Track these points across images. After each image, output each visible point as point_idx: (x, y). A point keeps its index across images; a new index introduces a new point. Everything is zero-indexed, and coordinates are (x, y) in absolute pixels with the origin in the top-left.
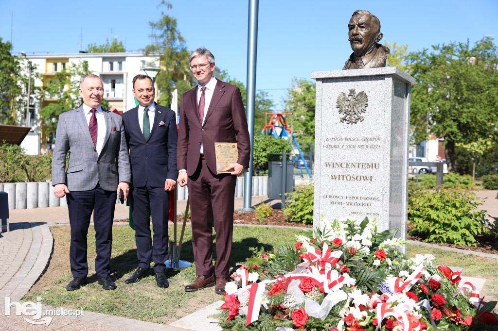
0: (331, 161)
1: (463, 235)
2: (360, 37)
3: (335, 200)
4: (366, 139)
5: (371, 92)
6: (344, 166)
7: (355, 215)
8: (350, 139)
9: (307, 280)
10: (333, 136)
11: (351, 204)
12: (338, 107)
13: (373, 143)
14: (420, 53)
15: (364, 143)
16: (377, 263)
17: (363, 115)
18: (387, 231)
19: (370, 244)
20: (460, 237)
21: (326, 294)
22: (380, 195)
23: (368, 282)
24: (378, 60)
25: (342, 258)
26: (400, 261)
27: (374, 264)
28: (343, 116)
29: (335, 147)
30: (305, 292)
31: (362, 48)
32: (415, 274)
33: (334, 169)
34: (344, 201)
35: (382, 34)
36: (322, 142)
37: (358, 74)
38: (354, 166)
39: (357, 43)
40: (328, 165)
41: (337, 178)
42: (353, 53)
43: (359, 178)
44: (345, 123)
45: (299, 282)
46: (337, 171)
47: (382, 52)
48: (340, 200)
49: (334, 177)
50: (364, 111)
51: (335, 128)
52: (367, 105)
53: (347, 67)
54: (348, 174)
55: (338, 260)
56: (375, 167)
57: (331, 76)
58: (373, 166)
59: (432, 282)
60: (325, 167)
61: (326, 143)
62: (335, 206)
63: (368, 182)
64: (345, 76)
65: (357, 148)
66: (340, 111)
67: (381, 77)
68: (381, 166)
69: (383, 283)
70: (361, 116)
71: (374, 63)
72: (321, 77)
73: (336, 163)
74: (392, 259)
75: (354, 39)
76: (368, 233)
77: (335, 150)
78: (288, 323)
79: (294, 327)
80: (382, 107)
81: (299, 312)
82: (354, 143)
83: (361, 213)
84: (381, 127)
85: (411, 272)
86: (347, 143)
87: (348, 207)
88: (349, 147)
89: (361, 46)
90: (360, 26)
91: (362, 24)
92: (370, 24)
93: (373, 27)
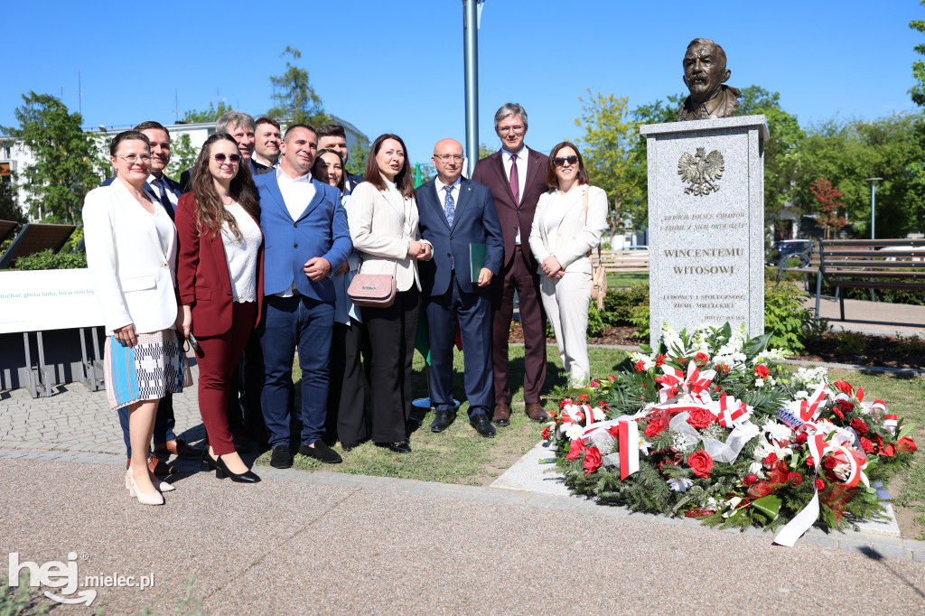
0: (672, 248)
1: (790, 340)
2: (704, 75)
3: (680, 301)
4: (723, 216)
5: (728, 150)
6: (692, 253)
7: (711, 321)
8: (699, 217)
9: (698, 411)
10: (675, 214)
11: (704, 306)
12: (680, 173)
13: (733, 220)
14: (652, 107)
15: (721, 221)
16: (760, 383)
17: (717, 182)
18: (756, 338)
19: (744, 357)
20: (786, 344)
21: (730, 430)
22: (745, 291)
24: (727, 106)
25: (714, 381)
26: (789, 379)
27: (756, 385)
28: (689, 186)
29: (680, 228)
30: (698, 429)
31: (706, 91)
32: (816, 395)
33: (677, 259)
34: (693, 302)
35: (729, 71)
37: (710, 127)
38: (707, 254)
39: (700, 83)
40: (668, 253)
41: (683, 272)
42: (689, 97)
43: (714, 270)
44: (692, 194)
45: (686, 415)
46: (682, 262)
47: (731, 96)
48: (687, 302)
49: (678, 270)
50: (718, 177)
51: (677, 202)
52: (723, 169)
54: (699, 264)
55: (709, 383)
56: (738, 254)
57: (670, 130)
58: (735, 252)
59: (841, 403)
60: (664, 257)
61: (665, 224)
62: (681, 310)
63: (728, 275)
64: (691, 129)
65: (710, 228)
66: (684, 179)
67: (743, 129)
69: (781, 408)
70: (714, 184)
71: (722, 111)
72: (656, 132)
73: (681, 251)
74: (774, 378)
75: (695, 79)
76: (736, 342)
77: (678, 233)
78: (685, 472)
79: (693, 477)
80: (745, 171)
81: (700, 456)
82: (706, 222)
83: (719, 318)
84: (745, 198)
85: (810, 392)
86: (695, 222)
87: (700, 310)
88: (699, 228)
89: (705, 87)
90: (703, 60)
91: (707, 57)
92: (717, 56)
93: (720, 61)
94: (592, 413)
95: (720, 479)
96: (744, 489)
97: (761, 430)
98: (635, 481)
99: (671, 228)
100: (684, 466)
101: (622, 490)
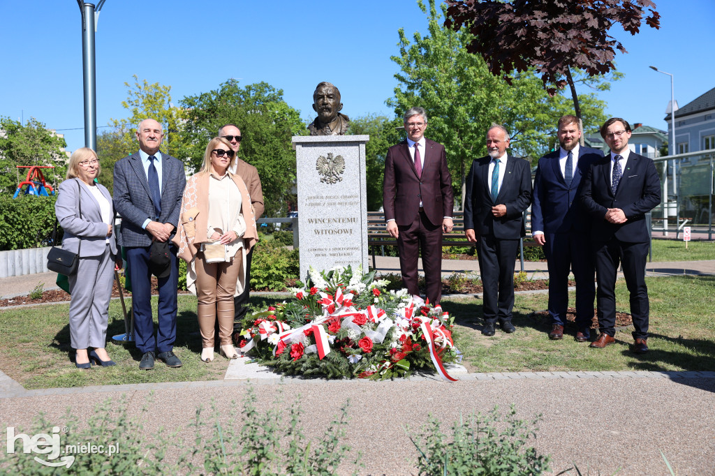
0: (313, 217)
2: (329, 106)
3: (318, 252)
4: (345, 197)
5: (347, 156)
6: (326, 221)
7: (339, 264)
8: (330, 197)
9: (358, 315)
10: (315, 195)
11: (334, 255)
12: (318, 169)
13: (351, 200)
15: (343, 200)
17: (341, 175)
18: (366, 275)
21: (378, 324)
22: (359, 244)
24: (341, 128)
27: (375, 302)
28: (323, 177)
29: (319, 204)
30: (360, 325)
31: (331, 116)
33: (317, 224)
34: (328, 253)
35: (342, 104)
36: (305, 200)
37: (337, 140)
38: (336, 221)
40: (311, 221)
41: (321, 233)
42: (318, 118)
43: (340, 232)
44: (325, 183)
45: (352, 318)
46: (320, 226)
47: (344, 120)
48: (323, 252)
49: (317, 232)
50: (342, 172)
52: (344, 168)
54: (330, 228)
57: (312, 141)
58: (353, 220)
60: (308, 223)
61: (308, 202)
62: (320, 258)
63: (348, 234)
65: (337, 205)
66: (320, 173)
67: (357, 143)
68: (359, 220)
69: (393, 313)
70: (339, 177)
71: (339, 130)
72: (300, 141)
73: (319, 220)
75: (324, 108)
76: (357, 277)
77: (317, 208)
78: (357, 351)
79: (362, 353)
80: (358, 169)
81: (365, 340)
82: (334, 201)
83: (343, 262)
84: (358, 186)
86: (328, 201)
87: (332, 258)
88: (330, 204)
89: (330, 114)
90: (328, 96)
91: (331, 95)
92: (336, 95)
93: (337, 98)
94: (282, 326)
95: (377, 353)
96: (390, 357)
97: (394, 322)
98: (329, 359)
99: (312, 205)
100: (355, 347)
101: (320, 366)
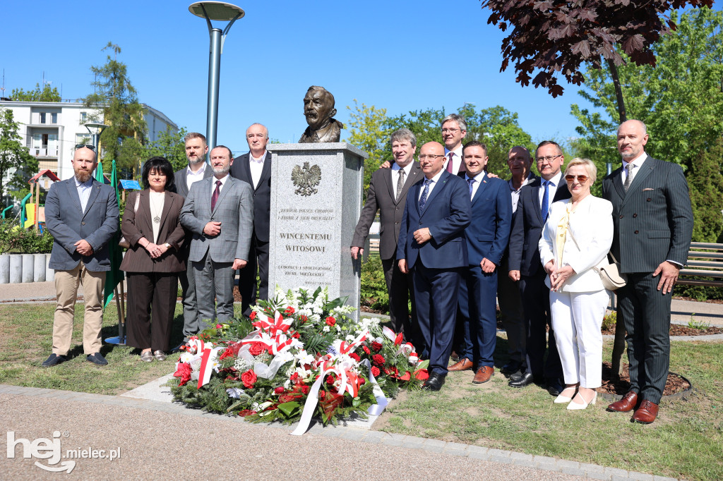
0: (285, 232)
2: (315, 112)
3: (289, 270)
4: (319, 211)
5: (324, 165)
6: (298, 237)
7: (309, 285)
8: (304, 211)
9: (257, 344)
10: (288, 208)
11: (305, 274)
12: (293, 179)
13: (325, 214)
14: (397, 119)
15: (317, 215)
16: (327, 329)
17: (316, 187)
18: (338, 299)
19: (321, 311)
21: (273, 356)
22: (332, 265)
23: (317, 347)
24: (332, 135)
25: (293, 325)
26: (348, 327)
27: (324, 330)
28: (298, 188)
29: (291, 218)
30: (254, 355)
31: (316, 123)
32: (360, 337)
33: (289, 240)
34: (298, 271)
35: (336, 110)
36: (278, 213)
37: (312, 148)
38: (308, 237)
39: (312, 117)
40: (282, 236)
41: (292, 249)
42: (308, 127)
43: (312, 249)
44: (300, 195)
45: (249, 346)
46: (292, 242)
47: (336, 127)
48: (294, 271)
49: (288, 248)
50: (317, 184)
52: (320, 178)
53: (302, 141)
54: (302, 244)
55: (289, 327)
56: (328, 238)
57: (286, 149)
58: (326, 237)
59: (375, 344)
60: (280, 238)
61: (281, 215)
62: (290, 276)
63: (321, 253)
64: (299, 149)
65: (310, 219)
66: (295, 183)
67: (333, 152)
68: (333, 237)
69: (330, 346)
70: (314, 188)
71: (328, 137)
72: (277, 149)
73: (291, 234)
74: (341, 326)
75: (309, 114)
76: (319, 301)
77: (290, 222)
78: (238, 384)
79: (244, 388)
80: (334, 180)
81: (250, 374)
82: (308, 215)
83: (315, 284)
84: (333, 199)
85: (356, 336)
86: (301, 214)
87: (302, 277)
88: (303, 218)
90: (315, 101)
91: (317, 99)
92: (325, 100)
93: (327, 103)
94: (203, 346)
95: (261, 389)
96: (277, 397)
97: (294, 357)
98: (208, 390)
100: (239, 380)
101: (196, 395)
